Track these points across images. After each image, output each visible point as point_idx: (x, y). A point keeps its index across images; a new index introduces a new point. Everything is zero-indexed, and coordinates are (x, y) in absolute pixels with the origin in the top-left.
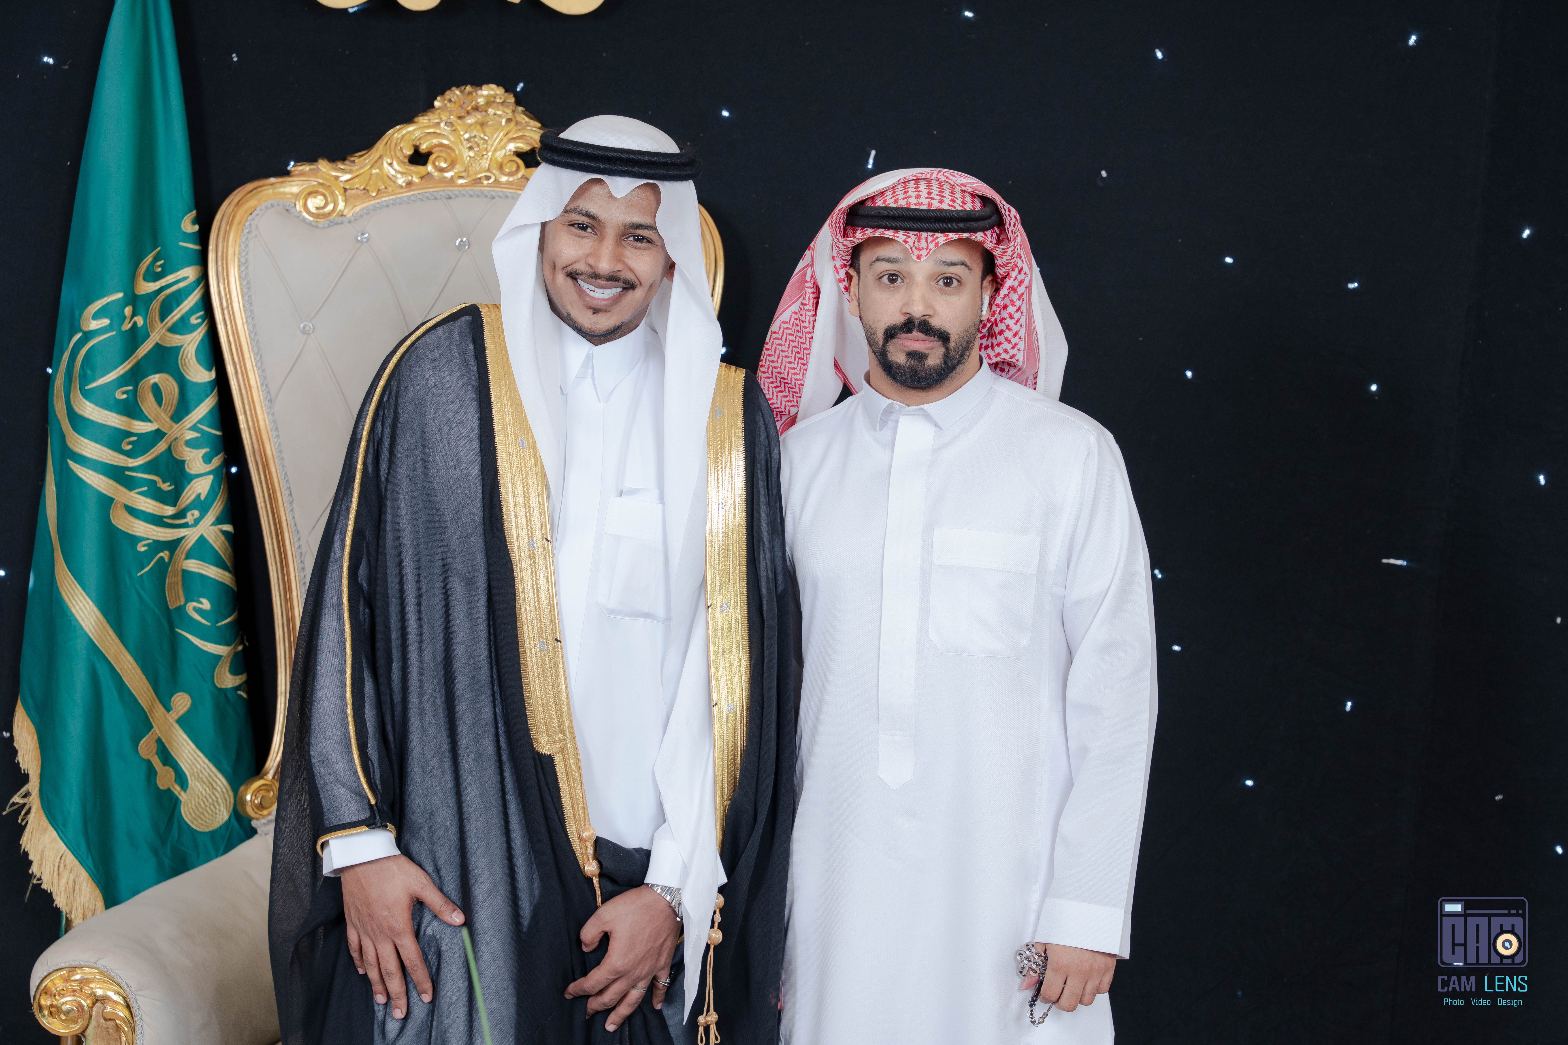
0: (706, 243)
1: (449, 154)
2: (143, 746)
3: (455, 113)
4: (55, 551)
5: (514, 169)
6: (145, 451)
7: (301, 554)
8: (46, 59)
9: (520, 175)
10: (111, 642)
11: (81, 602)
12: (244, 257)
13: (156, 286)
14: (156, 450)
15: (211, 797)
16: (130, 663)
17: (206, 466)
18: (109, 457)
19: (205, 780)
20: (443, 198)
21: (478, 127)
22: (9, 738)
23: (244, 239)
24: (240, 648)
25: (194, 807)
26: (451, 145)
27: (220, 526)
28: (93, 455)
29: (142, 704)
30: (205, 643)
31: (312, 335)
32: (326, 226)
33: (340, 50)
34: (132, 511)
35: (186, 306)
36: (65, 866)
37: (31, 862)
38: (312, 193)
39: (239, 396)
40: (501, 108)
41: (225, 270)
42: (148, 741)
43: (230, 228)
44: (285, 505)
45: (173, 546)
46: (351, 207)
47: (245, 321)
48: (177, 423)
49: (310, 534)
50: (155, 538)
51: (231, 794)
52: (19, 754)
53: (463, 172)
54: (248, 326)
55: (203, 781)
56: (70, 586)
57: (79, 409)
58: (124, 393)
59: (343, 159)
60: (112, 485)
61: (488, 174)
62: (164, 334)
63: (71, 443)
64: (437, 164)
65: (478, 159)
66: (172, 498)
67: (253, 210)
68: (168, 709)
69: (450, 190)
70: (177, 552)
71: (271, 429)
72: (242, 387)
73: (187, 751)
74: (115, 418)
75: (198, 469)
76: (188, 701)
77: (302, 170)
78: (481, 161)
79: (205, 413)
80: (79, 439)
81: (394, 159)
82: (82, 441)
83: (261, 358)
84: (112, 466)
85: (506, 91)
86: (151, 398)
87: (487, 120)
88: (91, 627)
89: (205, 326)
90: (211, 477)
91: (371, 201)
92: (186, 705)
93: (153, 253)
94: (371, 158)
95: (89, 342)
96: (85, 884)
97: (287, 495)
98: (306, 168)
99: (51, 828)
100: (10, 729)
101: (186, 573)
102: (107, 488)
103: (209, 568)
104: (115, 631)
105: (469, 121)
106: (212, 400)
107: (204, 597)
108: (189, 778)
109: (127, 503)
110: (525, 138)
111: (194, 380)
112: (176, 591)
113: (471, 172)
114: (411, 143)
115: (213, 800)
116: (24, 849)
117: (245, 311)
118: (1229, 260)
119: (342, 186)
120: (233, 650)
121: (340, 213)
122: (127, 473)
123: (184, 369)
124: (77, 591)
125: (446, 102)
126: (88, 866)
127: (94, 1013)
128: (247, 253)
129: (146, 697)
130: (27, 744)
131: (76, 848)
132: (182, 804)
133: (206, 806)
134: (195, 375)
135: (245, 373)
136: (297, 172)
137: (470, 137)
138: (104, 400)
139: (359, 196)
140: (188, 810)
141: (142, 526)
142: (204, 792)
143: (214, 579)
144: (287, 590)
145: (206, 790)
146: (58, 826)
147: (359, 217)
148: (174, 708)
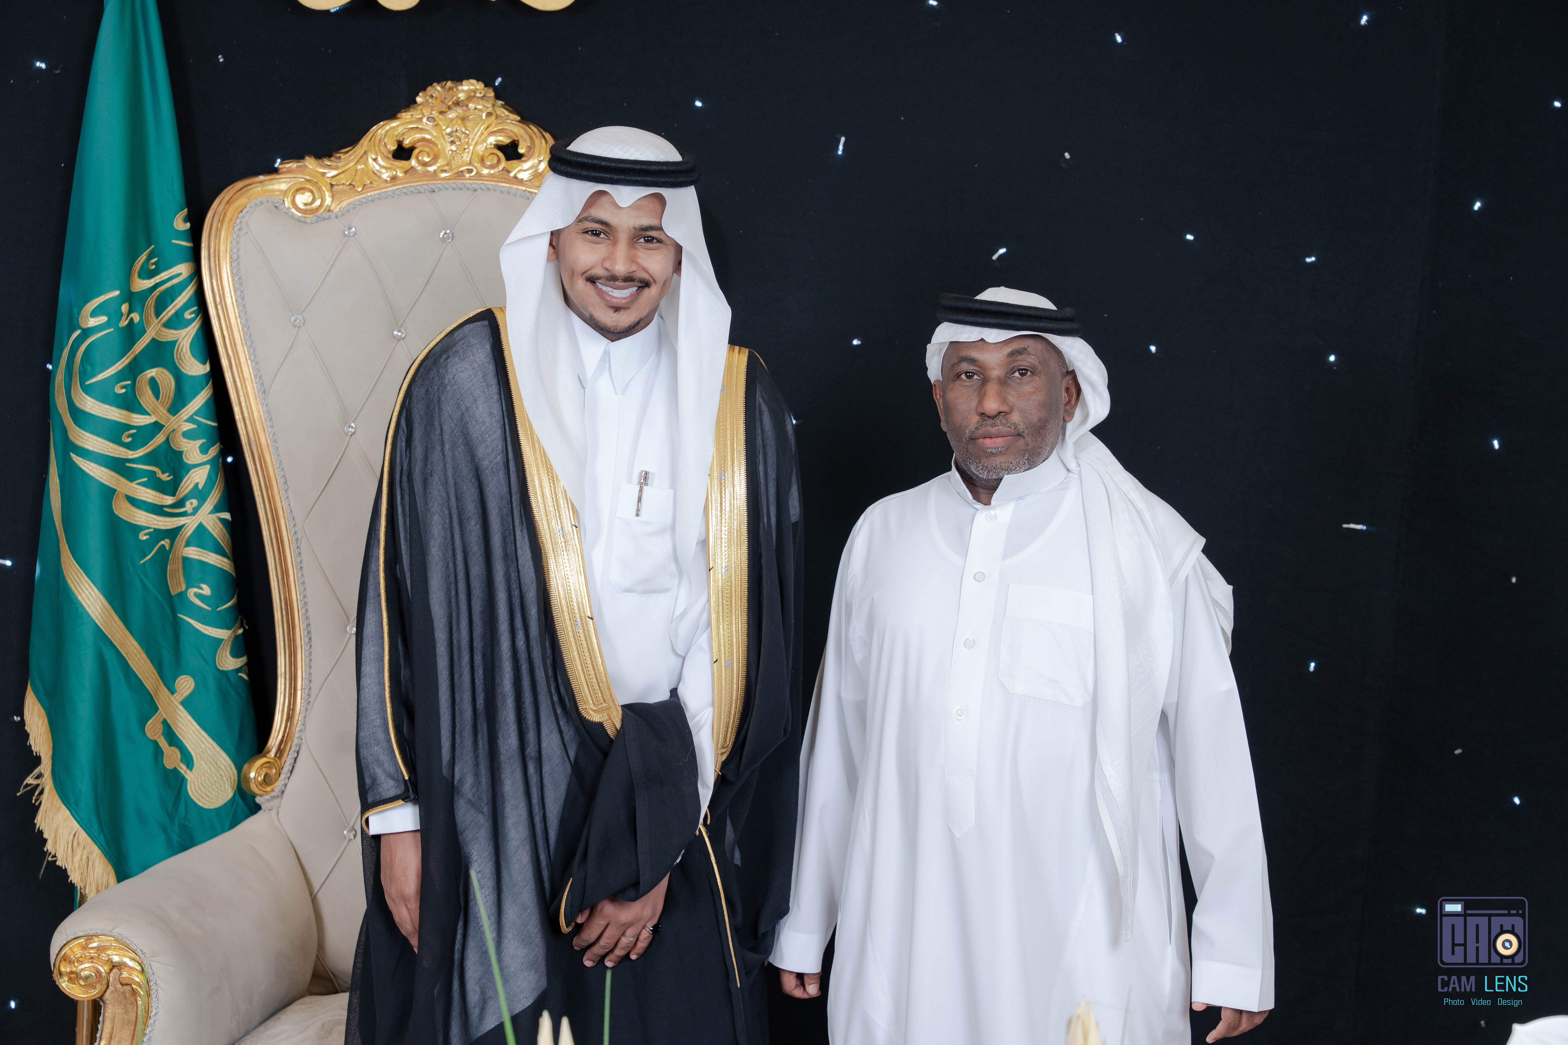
1: (431, 148)
2: (150, 727)
3: (436, 109)
4: (60, 541)
5: (495, 161)
6: (144, 443)
7: (297, 539)
8: (38, 64)
9: (501, 168)
10: (117, 628)
11: (87, 590)
12: (235, 253)
13: (151, 283)
14: (154, 442)
15: (216, 775)
16: (135, 648)
17: (203, 456)
18: (110, 450)
19: (210, 759)
20: (427, 192)
21: (460, 122)
22: (19, 721)
23: (235, 237)
24: (240, 631)
25: (200, 786)
26: (433, 140)
27: (218, 514)
28: (94, 448)
29: (148, 687)
30: (207, 627)
31: (302, 327)
32: (314, 221)
33: (323, 49)
34: (134, 502)
36: (78, 843)
37: (45, 841)
38: (300, 190)
39: (233, 388)
40: (481, 102)
41: (217, 267)
42: (154, 722)
43: (222, 226)
44: (281, 492)
45: (173, 534)
46: (338, 202)
47: (237, 315)
48: (174, 415)
49: (305, 520)
50: (156, 527)
51: (235, 772)
52: (30, 737)
53: (446, 165)
54: (241, 320)
55: (208, 759)
56: (76, 574)
57: (80, 403)
58: (122, 387)
59: (329, 156)
60: (114, 477)
61: (470, 167)
62: (159, 329)
63: (74, 437)
64: (420, 158)
66: (171, 488)
67: (243, 207)
68: (173, 692)
69: (433, 184)
70: (177, 540)
71: (266, 420)
72: (237, 380)
73: (191, 732)
74: (115, 411)
75: (195, 460)
76: (191, 683)
77: (290, 167)
78: (462, 155)
79: (201, 404)
80: (80, 432)
81: (379, 155)
82: (84, 435)
83: (254, 351)
84: (113, 458)
85: (486, 86)
86: (148, 392)
87: (468, 115)
88: (97, 614)
89: (199, 320)
90: (208, 467)
91: (357, 195)
92: (190, 687)
93: (147, 251)
94: (357, 154)
95: (88, 339)
96: (97, 860)
97: (282, 483)
98: (293, 165)
99: (64, 807)
100: (21, 714)
101: (186, 560)
102: (109, 480)
103: (209, 555)
104: (120, 618)
105: (451, 116)
106: (207, 392)
107: (205, 583)
108: (194, 758)
109: (128, 494)
110: (505, 131)
111: (190, 373)
112: (177, 577)
113: (454, 166)
114: (395, 138)
115: (218, 778)
116: (39, 828)
117: (237, 306)
118: (1190, 237)
119: (329, 182)
120: (233, 634)
121: (327, 209)
122: (127, 464)
123: (179, 363)
124: (82, 580)
125: (428, 98)
126: (100, 844)
127: (111, 979)
128: (238, 250)
129: (151, 680)
130: (38, 727)
131: (88, 826)
132: (189, 782)
133: (212, 784)
134: (190, 369)
135: (239, 366)
136: (284, 170)
137: (452, 132)
138: (104, 395)
139: (345, 191)
140: (194, 788)
141: (143, 515)
142: (208, 771)
143: (214, 566)
144: (285, 575)
145: (210, 769)
146: (70, 805)
147: (345, 212)
148: (178, 690)
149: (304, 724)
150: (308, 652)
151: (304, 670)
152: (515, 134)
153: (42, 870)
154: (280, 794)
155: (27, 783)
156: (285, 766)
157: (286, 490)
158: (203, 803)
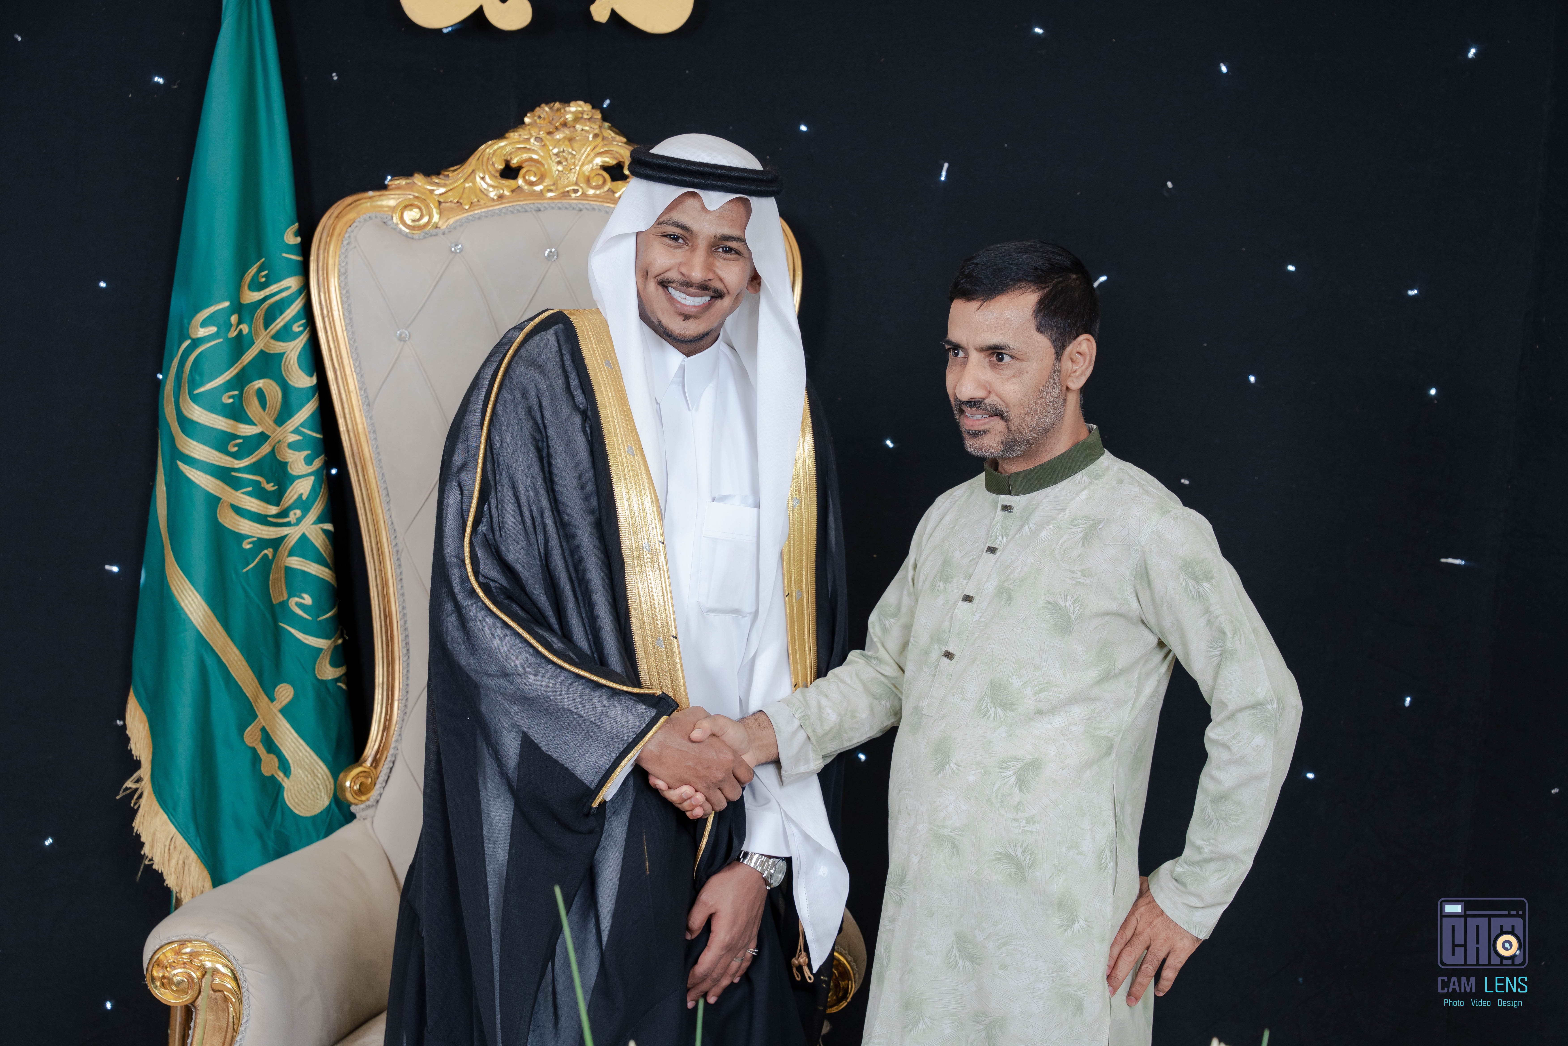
1: (538, 168)
2: (248, 734)
3: (544, 129)
4: (165, 548)
5: (601, 182)
6: (250, 453)
7: (398, 551)
8: (156, 79)
9: (606, 188)
10: (219, 635)
11: (190, 596)
12: (343, 267)
13: (261, 295)
14: (260, 452)
15: (312, 783)
16: (236, 655)
17: (308, 467)
18: (217, 459)
19: (307, 767)
20: (533, 211)
21: (567, 142)
22: (122, 726)
23: (343, 250)
24: (340, 641)
25: (297, 793)
26: (540, 160)
27: (321, 525)
28: (201, 456)
29: (247, 695)
30: (307, 637)
31: (408, 342)
32: (421, 237)
33: (435, 69)
34: (238, 510)
35: (288, 314)
36: (175, 848)
37: (142, 844)
38: (408, 206)
40: (588, 123)
41: (326, 280)
42: (253, 729)
43: (330, 239)
44: (383, 504)
45: (276, 543)
46: (445, 219)
47: (344, 328)
48: (280, 426)
49: (406, 532)
50: (260, 536)
51: (332, 781)
52: (131, 742)
53: (552, 185)
54: (347, 333)
55: (305, 767)
56: (180, 581)
57: (188, 412)
58: (230, 397)
59: (438, 174)
60: (219, 485)
61: (576, 188)
62: (268, 341)
63: (181, 445)
64: (527, 177)
65: (567, 172)
66: (276, 498)
67: (352, 222)
68: (272, 699)
69: (539, 203)
70: (280, 549)
71: (369, 432)
72: (343, 392)
73: (289, 740)
74: (222, 421)
75: (300, 471)
76: (290, 692)
77: (399, 184)
78: (569, 175)
79: (306, 416)
80: (187, 441)
81: (486, 173)
82: (191, 443)
83: (360, 364)
84: (219, 467)
85: (593, 107)
86: (255, 402)
87: (575, 136)
88: (199, 620)
89: (307, 333)
90: (313, 478)
91: (464, 213)
92: (289, 696)
93: (258, 264)
94: (465, 172)
95: (198, 349)
96: (194, 865)
97: (384, 495)
98: (402, 182)
99: (161, 811)
100: (123, 718)
101: (288, 570)
102: (214, 488)
103: (311, 565)
104: (222, 625)
105: (558, 137)
106: (313, 404)
107: (306, 593)
108: (292, 765)
109: (233, 503)
110: (611, 152)
111: (297, 385)
112: (279, 586)
113: (560, 186)
114: (503, 158)
115: (314, 786)
116: (137, 832)
117: (344, 319)
118: (1291, 268)
119: (437, 199)
120: (333, 644)
121: (435, 226)
122: (233, 474)
123: (286, 375)
124: (186, 586)
125: (536, 118)
126: (197, 848)
127: (203, 985)
128: (347, 264)
129: (252, 688)
130: (139, 732)
131: (185, 830)
132: (285, 789)
133: (308, 792)
134: (297, 381)
135: (345, 378)
136: (393, 186)
137: (559, 152)
138: (211, 404)
139: (452, 209)
140: (291, 796)
141: (247, 524)
142: (306, 779)
143: (315, 576)
144: (385, 586)
145: (307, 777)
146: (168, 810)
147: (452, 229)
148: (277, 698)
149: (400, 735)
150: (406, 663)
151: (401, 681)
152: (621, 156)
153: (140, 873)
154: (375, 803)
155: (126, 787)
156: (380, 776)
157: (388, 503)
158: (299, 811)
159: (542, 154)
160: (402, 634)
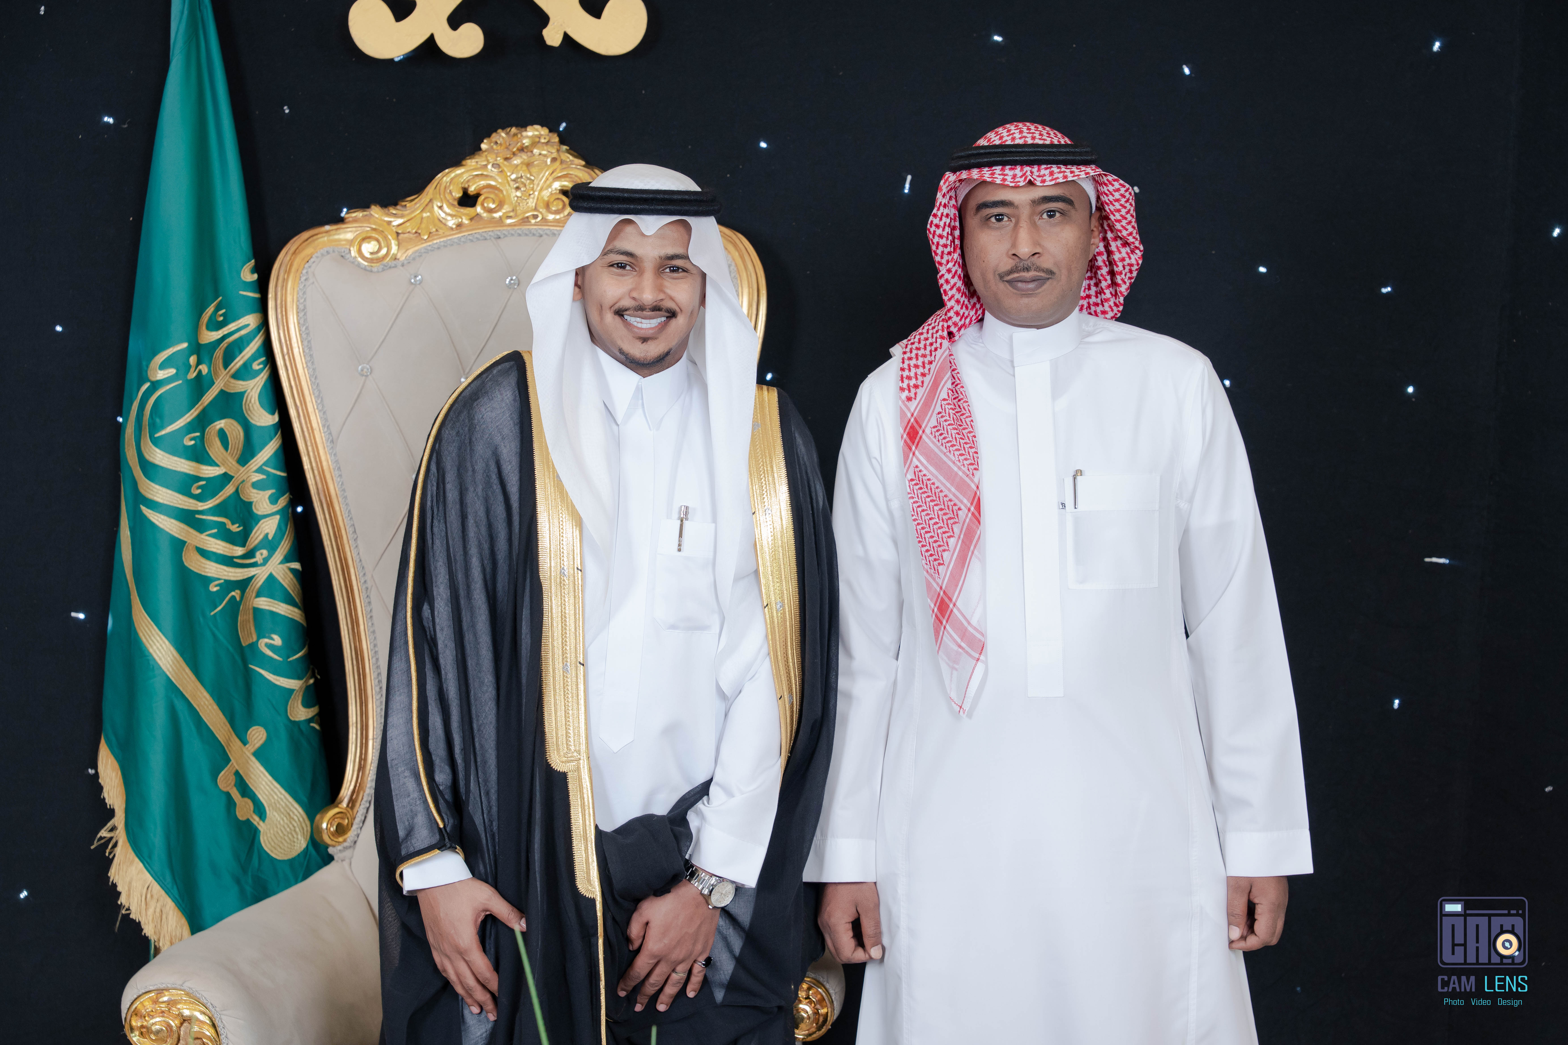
0: (749, 273)
1: (496, 195)
2: (222, 779)
3: (501, 155)
4: (132, 594)
5: (561, 207)
6: (214, 494)
7: (367, 588)
8: (106, 119)
10: (188, 679)
11: (158, 642)
12: (302, 303)
13: (219, 335)
14: (224, 494)
15: (288, 826)
16: (207, 700)
17: (272, 506)
18: (180, 502)
19: (282, 810)
20: (492, 238)
21: (525, 168)
22: (94, 775)
23: (301, 287)
24: (312, 681)
25: (273, 837)
26: (498, 186)
27: (288, 565)
28: (164, 500)
29: (220, 739)
30: (278, 678)
31: (370, 376)
32: (380, 270)
34: (203, 553)
35: (248, 353)
36: (152, 896)
37: (119, 894)
38: (366, 239)
39: (302, 438)
40: (545, 148)
41: (284, 317)
42: (227, 774)
43: (288, 276)
44: (350, 542)
45: (243, 585)
46: (404, 251)
47: (305, 366)
48: (243, 466)
49: (374, 569)
50: (227, 578)
51: (308, 823)
52: (104, 790)
53: (511, 212)
54: (308, 370)
55: (280, 810)
56: (147, 627)
57: (150, 456)
58: (191, 439)
59: (395, 204)
60: (184, 529)
61: (535, 213)
62: (227, 380)
63: (143, 489)
64: (486, 205)
66: (241, 539)
67: (309, 258)
68: (245, 743)
69: (498, 230)
70: (247, 590)
71: (334, 469)
72: (305, 429)
73: (264, 783)
74: (184, 464)
75: (265, 510)
76: (263, 734)
77: (356, 216)
78: (528, 201)
79: (269, 455)
80: (150, 485)
81: (444, 202)
82: (154, 487)
83: (322, 400)
84: (183, 510)
85: (551, 131)
86: (217, 443)
87: (532, 161)
88: (168, 666)
89: (267, 371)
90: (278, 517)
91: (422, 243)
92: (262, 738)
93: (215, 303)
94: (422, 202)
95: (156, 392)
96: (171, 913)
97: (351, 532)
98: (359, 214)
99: (137, 860)
100: (95, 767)
101: (257, 611)
102: (178, 532)
103: (279, 605)
104: (191, 669)
105: (515, 162)
106: (276, 442)
107: (275, 634)
108: (267, 809)
109: (198, 546)
110: (570, 176)
111: (258, 424)
112: (248, 628)
113: (519, 212)
114: (460, 186)
115: (290, 829)
116: (113, 881)
117: (304, 356)
118: (1262, 270)
119: (395, 230)
120: (305, 685)
121: (394, 257)
122: (197, 516)
123: (248, 414)
124: (153, 632)
125: (492, 144)
126: (174, 896)
127: (182, 1033)
128: (305, 300)
129: (223, 731)
130: (111, 780)
131: (161, 878)
132: (262, 833)
133: (284, 835)
134: (259, 419)
135: (307, 416)
136: (351, 219)
137: (517, 178)
138: (173, 447)
139: (411, 239)
140: (267, 839)
141: (213, 566)
142: (282, 822)
143: (285, 616)
144: (355, 624)
145: (283, 820)
146: (144, 858)
147: (410, 261)
148: (250, 741)
151: (375, 719)
154: (352, 844)
156: (357, 816)
157: (355, 540)
158: (276, 854)
159: (500, 180)
160: (374, 672)
